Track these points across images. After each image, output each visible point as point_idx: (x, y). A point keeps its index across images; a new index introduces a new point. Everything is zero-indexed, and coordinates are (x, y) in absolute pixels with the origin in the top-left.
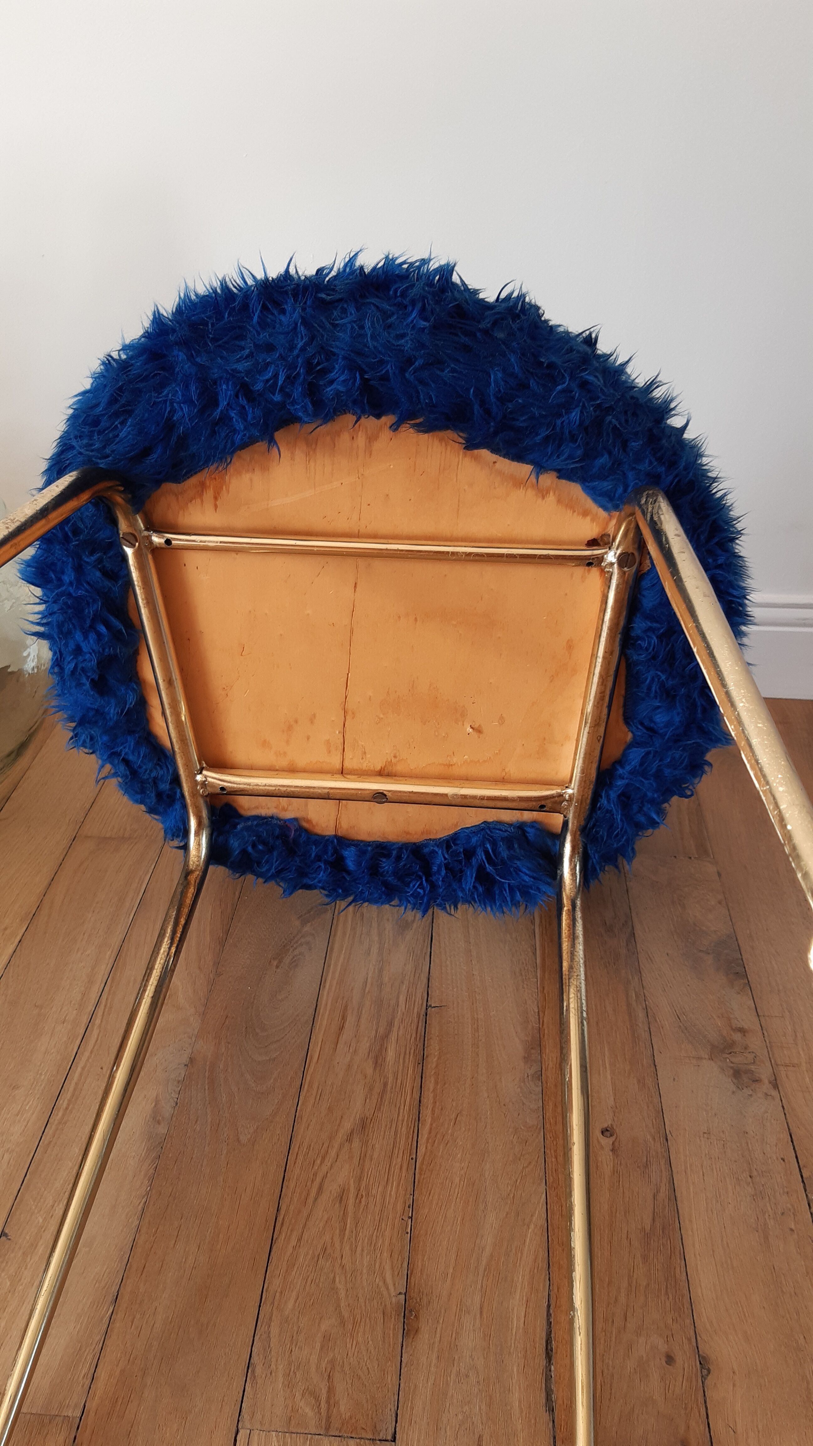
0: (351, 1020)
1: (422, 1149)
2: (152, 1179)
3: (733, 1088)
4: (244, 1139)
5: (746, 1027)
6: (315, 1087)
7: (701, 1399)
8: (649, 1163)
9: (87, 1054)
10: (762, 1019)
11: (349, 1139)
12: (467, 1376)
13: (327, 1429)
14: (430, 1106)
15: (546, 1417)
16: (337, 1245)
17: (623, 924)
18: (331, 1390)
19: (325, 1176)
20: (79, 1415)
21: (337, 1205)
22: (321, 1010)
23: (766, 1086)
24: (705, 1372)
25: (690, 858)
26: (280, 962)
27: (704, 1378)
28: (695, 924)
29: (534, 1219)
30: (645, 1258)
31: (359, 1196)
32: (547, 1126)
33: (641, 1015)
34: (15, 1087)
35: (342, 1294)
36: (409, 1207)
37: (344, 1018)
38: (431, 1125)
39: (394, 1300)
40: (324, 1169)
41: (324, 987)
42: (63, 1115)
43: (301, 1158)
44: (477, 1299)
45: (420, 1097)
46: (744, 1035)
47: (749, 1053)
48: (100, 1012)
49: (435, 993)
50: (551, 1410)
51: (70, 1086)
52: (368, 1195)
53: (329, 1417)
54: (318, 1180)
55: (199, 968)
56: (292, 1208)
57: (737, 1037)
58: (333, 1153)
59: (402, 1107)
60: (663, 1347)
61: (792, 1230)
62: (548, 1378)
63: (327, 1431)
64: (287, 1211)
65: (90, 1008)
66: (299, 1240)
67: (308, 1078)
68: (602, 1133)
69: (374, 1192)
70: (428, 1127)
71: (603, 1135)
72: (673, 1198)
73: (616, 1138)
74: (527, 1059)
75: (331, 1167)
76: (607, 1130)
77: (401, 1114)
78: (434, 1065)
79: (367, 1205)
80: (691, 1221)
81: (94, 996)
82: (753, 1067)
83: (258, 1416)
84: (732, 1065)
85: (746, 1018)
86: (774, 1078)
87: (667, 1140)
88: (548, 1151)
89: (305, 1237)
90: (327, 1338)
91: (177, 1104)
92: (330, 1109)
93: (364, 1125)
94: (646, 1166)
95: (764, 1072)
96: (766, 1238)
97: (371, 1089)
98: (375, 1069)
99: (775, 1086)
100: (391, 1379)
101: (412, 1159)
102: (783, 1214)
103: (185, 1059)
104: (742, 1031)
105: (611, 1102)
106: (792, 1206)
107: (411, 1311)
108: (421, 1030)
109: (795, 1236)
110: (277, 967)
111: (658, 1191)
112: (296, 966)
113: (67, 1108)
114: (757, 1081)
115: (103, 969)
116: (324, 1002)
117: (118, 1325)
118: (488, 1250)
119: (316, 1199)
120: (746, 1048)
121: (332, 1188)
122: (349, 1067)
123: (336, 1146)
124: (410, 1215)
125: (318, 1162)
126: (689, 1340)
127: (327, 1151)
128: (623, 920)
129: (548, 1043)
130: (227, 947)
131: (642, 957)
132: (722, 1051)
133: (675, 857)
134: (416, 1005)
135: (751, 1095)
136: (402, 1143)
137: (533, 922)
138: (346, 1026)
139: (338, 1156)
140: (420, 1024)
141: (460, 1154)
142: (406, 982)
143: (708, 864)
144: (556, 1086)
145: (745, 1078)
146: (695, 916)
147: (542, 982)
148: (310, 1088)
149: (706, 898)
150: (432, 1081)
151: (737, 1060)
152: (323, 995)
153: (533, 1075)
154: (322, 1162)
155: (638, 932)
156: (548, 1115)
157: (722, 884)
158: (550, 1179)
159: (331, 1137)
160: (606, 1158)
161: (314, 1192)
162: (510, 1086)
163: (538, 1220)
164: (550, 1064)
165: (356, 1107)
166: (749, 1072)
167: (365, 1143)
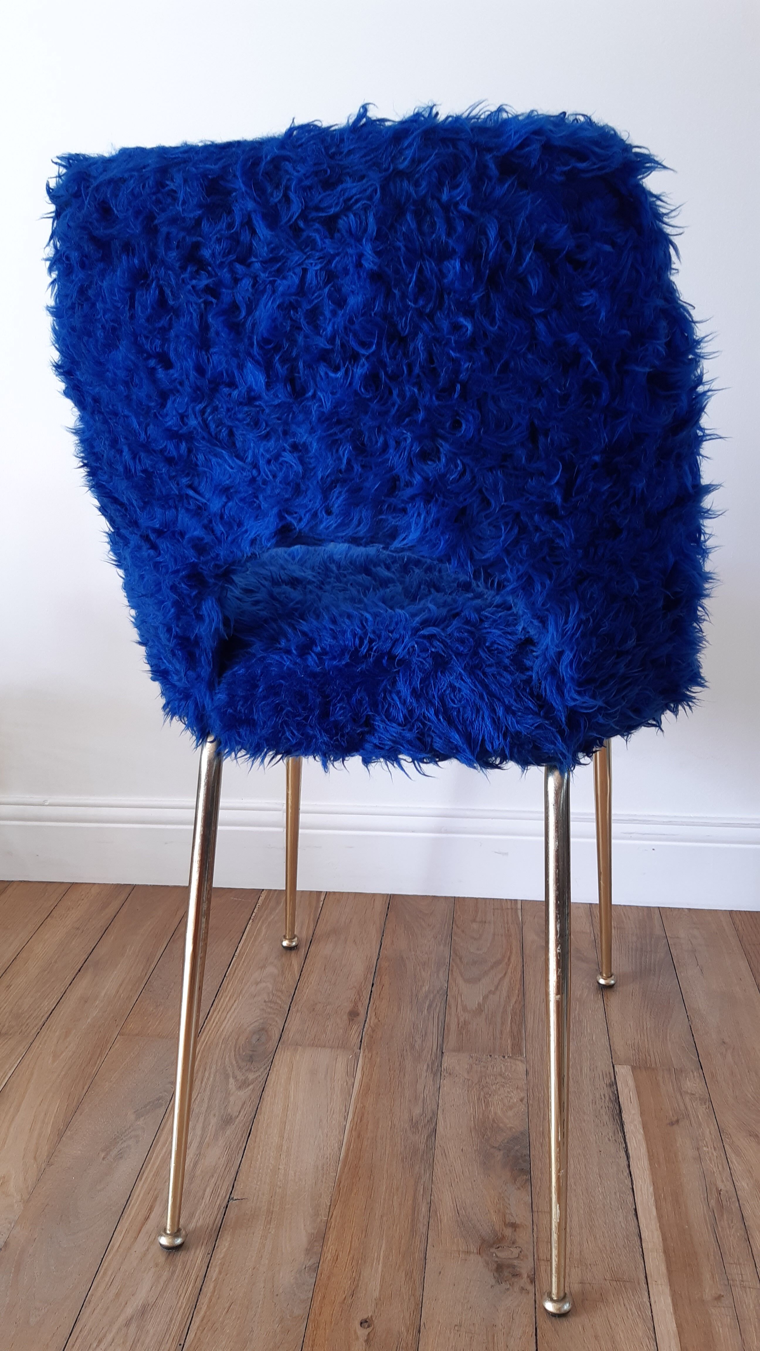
0: (157, 1210)
1: (191, 1336)
3: (493, 1281)
4: (33, 1321)
5: (518, 1222)
6: (110, 1273)
10: (535, 1215)
11: (128, 1324)
14: (209, 1295)
17: (428, 1121)
22: (132, 1200)
23: (524, 1281)
25: (504, 1057)
26: (107, 1154)
28: (494, 1121)
32: (311, 1317)
33: (424, 1209)
37: (151, 1209)
38: (206, 1313)
41: (141, 1179)
43: (79, 1340)
45: (202, 1286)
46: (515, 1230)
47: (516, 1247)
49: (239, 1186)
55: (35, 1158)
57: (508, 1232)
58: (109, 1337)
59: (182, 1295)
67: (106, 1264)
68: (361, 1323)
70: (201, 1315)
71: (361, 1326)
73: (373, 1329)
74: (308, 1251)
76: (366, 1322)
77: (180, 1303)
78: (222, 1256)
82: (516, 1262)
84: (496, 1259)
85: (520, 1213)
86: (533, 1273)
87: (419, 1332)
88: (306, 1340)
92: (118, 1295)
93: (144, 1311)
95: (525, 1268)
97: (158, 1277)
99: (533, 1281)
101: (180, 1345)
104: (514, 1226)
105: (376, 1294)
108: (218, 1221)
110: (104, 1159)
112: (121, 1158)
114: (516, 1275)
116: (137, 1193)
120: (513, 1243)
122: (145, 1254)
123: (114, 1331)
125: (94, 1345)
127: (105, 1336)
128: (428, 1117)
129: (332, 1236)
130: (64, 1138)
131: (438, 1152)
132: (491, 1246)
133: (491, 1056)
134: (220, 1198)
135: (508, 1289)
136: (175, 1329)
137: (346, 1119)
138: (151, 1217)
139: (113, 1340)
140: (219, 1216)
141: (224, 1343)
142: (216, 1176)
143: (518, 1063)
144: (329, 1278)
145: (506, 1273)
146: (495, 1113)
147: (340, 1177)
148: (105, 1273)
149: (510, 1096)
150: (217, 1270)
151: (503, 1255)
152: (138, 1186)
153: (310, 1267)
154: (97, 1346)
155: (440, 1129)
156: (316, 1304)
157: (528, 1083)
159: (111, 1323)
160: (358, 1348)
162: (286, 1277)
164: (329, 1256)
165: (142, 1294)
166: (511, 1266)
167: (140, 1328)
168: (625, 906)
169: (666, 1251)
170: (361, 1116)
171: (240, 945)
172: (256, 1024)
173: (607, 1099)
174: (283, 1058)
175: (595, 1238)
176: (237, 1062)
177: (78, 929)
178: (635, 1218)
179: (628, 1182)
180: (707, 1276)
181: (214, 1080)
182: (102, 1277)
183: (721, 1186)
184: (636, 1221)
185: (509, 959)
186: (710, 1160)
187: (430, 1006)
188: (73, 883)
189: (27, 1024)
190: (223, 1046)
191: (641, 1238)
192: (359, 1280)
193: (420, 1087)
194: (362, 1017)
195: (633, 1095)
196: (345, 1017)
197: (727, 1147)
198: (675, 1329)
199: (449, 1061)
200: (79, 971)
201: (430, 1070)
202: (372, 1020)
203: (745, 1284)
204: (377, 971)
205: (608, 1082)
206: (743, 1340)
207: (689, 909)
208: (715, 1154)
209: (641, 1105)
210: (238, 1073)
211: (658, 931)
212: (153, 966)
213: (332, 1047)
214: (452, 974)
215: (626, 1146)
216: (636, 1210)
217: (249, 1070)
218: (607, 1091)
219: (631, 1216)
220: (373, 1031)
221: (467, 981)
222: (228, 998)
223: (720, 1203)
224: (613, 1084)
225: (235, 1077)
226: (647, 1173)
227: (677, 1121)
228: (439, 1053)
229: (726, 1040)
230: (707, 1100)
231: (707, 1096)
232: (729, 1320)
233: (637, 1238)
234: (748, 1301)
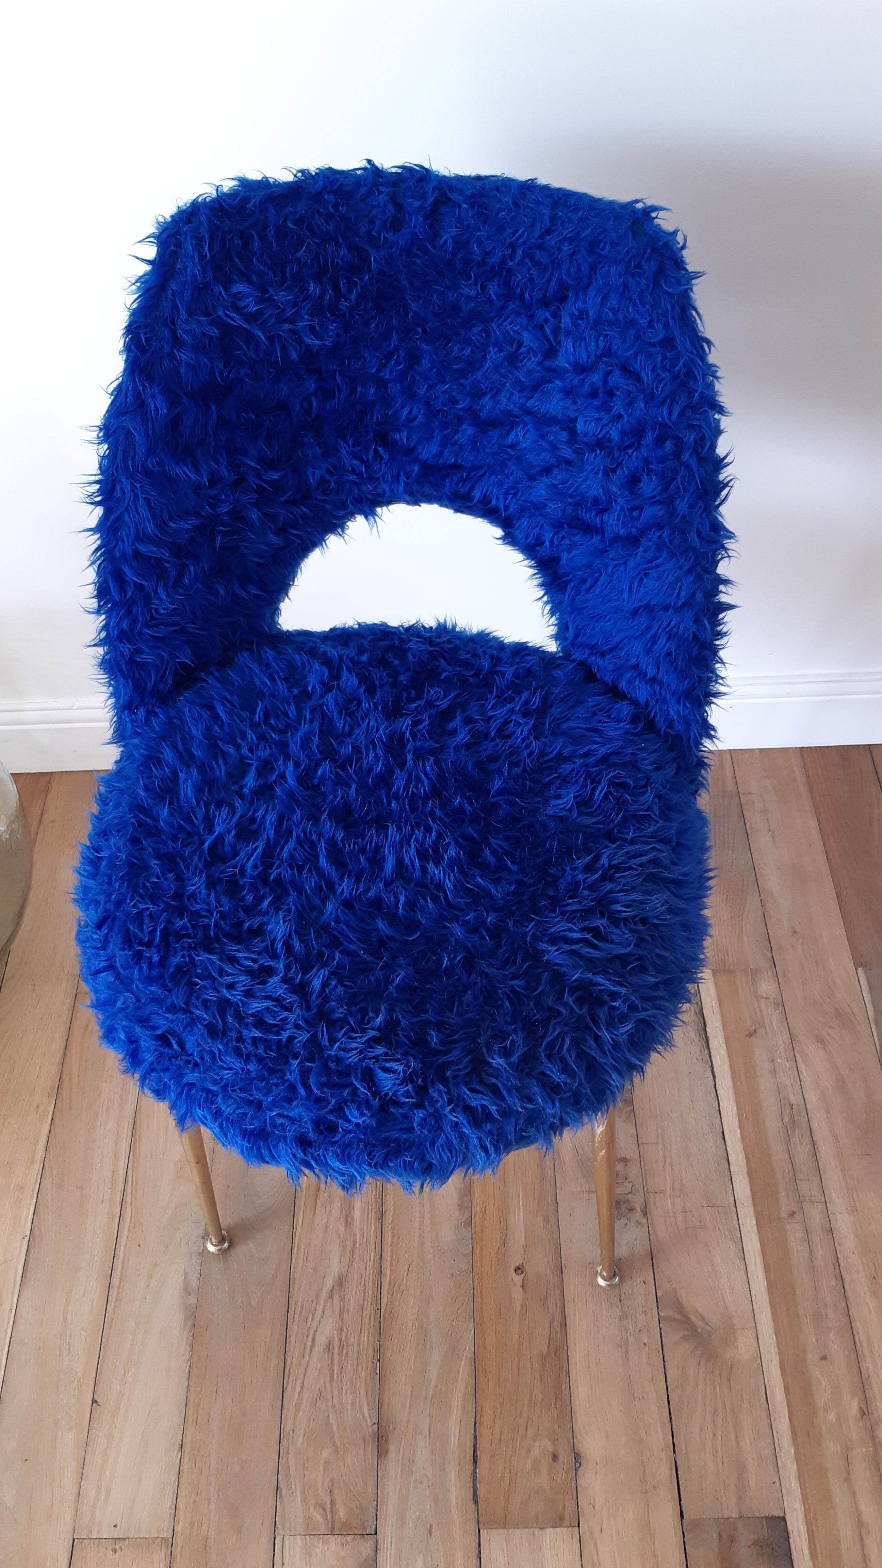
1: (384, 1300)
2: (192, 1345)
4: (254, 1303)
5: (628, 1156)
6: (302, 1250)
7: (573, 1485)
8: (548, 1295)
9: (126, 1232)
10: (641, 1147)
11: (331, 1296)
12: (421, 1483)
13: (333, 1528)
14: (389, 1260)
15: (473, 1507)
16: (329, 1389)
18: (332, 1502)
19: (316, 1331)
20: (171, 1536)
21: (326, 1355)
23: (638, 1216)
24: (578, 1465)
27: (577, 1469)
29: (466, 1353)
30: (542, 1378)
31: (342, 1345)
32: (475, 1269)
34: (78, 1270)
35: (335, 1428)
36: (378, 1352)
38: (390, 1277)
39: (370, 1429)
40: (315, 1324)
42: (118, 1292)
43: (297, 1316)
44: (427, 1422)
45: (381, 1251)
46: (626, 1165)
47: (629, 1182)
48: (129, 1187)
50: (476, 1502)
51: (118, 1265)
52: (347, 1343)
53: (333, 1522)
54: (311, 1334)
56: (294, 1361)
57: (621, 1167)
58: (320, 1309)
59: (368, 1264)
60: (550, 1447)
61: (645, 1344)
62: (475, 1478)
63: (332, 1531)
64: (291, 1363)
65: (121, 1186)
66: (302, 1387)
67: (297, 1240)
68: (516, 1270)
69: (352, 1340)
70: (387, 1280)
71: (516, 1273)
72: (564, 1325)
73: (525, 1275)
74: (461, 1206)
75: (320, 1321)
76: (519, 1268)
77: (367, 1270)
78: (390, 1219)
79: (347, 1353)
80: (575, 1344)
81: (121, 1173)
82: (630, 1196)
83: (287, 1526)
85: (628, 1148)
86: (644, 1206)
87: (562, 1273)
88: (475, 1292)
89: (306, 1382)
90: (327, 1463)
91: (200, 1275)
92: (315, 1270)
93: (341, 1281)
94: (546, 1298)
95: (637, 1202)
96: (627, 1352)
97: (344, 1249)
98: (346, 1228)
99: (645, 1213)
100: (371, 1490)
101: (378, 1310)
102: (640, 1331)
103: (201, 1232)
104: (625, 1161)
105: (523, 1241)
106: (647, 1323)
107: (382, 1437)
109: (647, 1349)
111: (553, 1319)
113: (119, 1287)
114: (631, 1210)
115: (124, 1145)
117: (186, 1467)
118: (433, 1382)
119: (311, 1351)
120: (626, 1178)
121: (321, 1340)
122: (327, 1227)
123: (322, 1303)
124: (378, 1358)
125: (310, 1318)
126: (569, 1441)
127: (316, 1309)
129: (477, 1189)
135: (626, 1225)
136: (370, 1295)
139: (323, 1312)
141: (412, 1302)
144: (482, 1230)
145: (623, 1208)
148: (299, 1249)
151: (619, 1191)
153: (465, 1222)
156: (477, 1258)
158: (477, 1317)
159: (318, 1296)
160: (517, 1294)
161: (309, 1344)
162: (447, 1234)
163: (468, 1353)
164: (478, 1209)
165: (335, 1266)
166: (627, 1201)
167: (343, 1298)
169: (749, 1173)
173: (693, 1012)
175: (692, 1166)
178: (723, 1142)
179: (715, 1104)
180: (782, 1194)
182: (298, 1254)
183: (793, 1100)
184: (724, 1144)
186: (783, 1072)
191: (729, 1162)
192: (506, 1230)
195: (715, 1004)
197: (798, 1056)
203: (814, 1199)
206: (811, 1252)
208: (787, 1065)
209: (723, 1016)
215: (712, 1065)
216: (723, 1133)
219: (720, 1141)
223: (791, 1116)
224: (697, 995)
226: (731, 1092)
227: (755, 1031)
229: (798, 929)
230: (781, 1004)
231: (780, 1001)
232: (799, 1235)
233: (725, 1162)
234: (816, 1215)
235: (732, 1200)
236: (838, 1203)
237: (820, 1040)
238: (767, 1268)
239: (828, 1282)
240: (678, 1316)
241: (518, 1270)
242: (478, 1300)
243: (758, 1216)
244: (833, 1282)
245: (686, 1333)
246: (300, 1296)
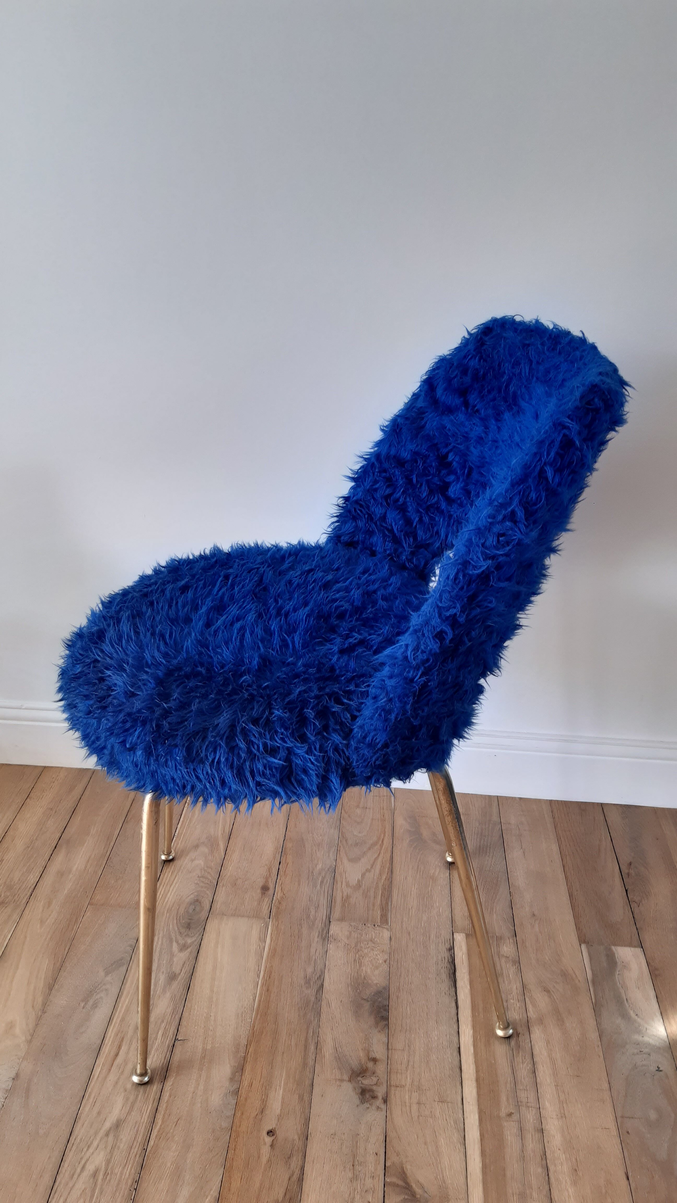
0: (124, 1048)
1: (152, 1143)
3: (357, 1102)
4: (41, 1132)
5: (378, 1057)
6: (93, 1096)
8: (292, 1155)
10: (390, 1052)
11: (107, 1135)
14: (163, 1113)
17: (318, 978)
19: (88, 1160)
21: (91, 1180)
22: (106, 1041)
23: (379, 1102)
25: (374, 926)
26: (86, 1004)
28: (364, 978)
29: (212, 1192)
31: (106, 1174)
32: (234, 1128)
33: (312, 1048)
36: (136, 1182)
37: (120, 1047)
38: (161, 1126)
40: (88, 1154)
41: (112, 1023)
43: (75, 1147)
45: (158, 1105)
46: (375, 1064)
47: (375, 1077)
49: (182, 1030)
52: (112, 1173)
54: (83, 1162)
55: (33, 1007)
56: (63, 1180)
57: (370, 1065)
58: (95, 1144)
59: (145, 1113)
61: (369, 1202)
64: (60, 1183)
67: (90, 1089)
68: (268, 1133)
69: (116, 1171)
70: (158, 1127)
71: (268, 1134)
72: (301, 1180)
73: (275, 1138)
74: (232, 1079)
75: (93, 1153)
76: (271, 1132)
77: (143, 1119)
79: (110, 1181)
80: (308, 1195)
82: (374, 1088)
84: (362, 1085)
85: (379, 1051)
86: (386, 1095)
87: (307, 1138)
88: (230, 1146)
91: (3, 1106)
92: (99, 1113)
93: (118, 1125)
94: (289, 1157)
95: (380, 1092)
97: (127, 1099)
99: (385, 1101)
101: (144, 1149)
102: (366, 1191)
103: (13, 1075)
104: (375, 1060)
105: (278, 1112)
106: (374, 1186)
108: (168, 1057)
110: (83, 1008)
111: (293, 1175)
112: (96, 1007)
114: (374, 1097)
116: (109, 1035)
119: (79, 1175)
120: (374, 1073)
121: (90, 1168)
122: (117, 1082)
123: (98, 1139)
124: (135, 1188)
125: (85, 1149)
127: (92, 1143)
128: (318, 975)
129: (248, 1068)
130: (53, 991)
131: (324, 1003)
132: (358, 1075)
133: (365, 924)
134: (169, 1039)
135: (368, 1108)
136: (140, 1138)
137: (258, 976)
138: (120, 1054)
139: (98, 1146)
140: (168, 1053)
141: (174, 1147)
142: (165, 1021)
143: (385, 931)
144: (246, 1099)
145: (367, 1096)
146: (366, 972)
147: (254, 1022)
148: (89, 1096)
149: (377, 957)
150: (168, 1094)
151: (366, 1082)
152: (109, 1030)
153: (233, 1091)
154: (87, 1150)
155: (326, 984)
156: (236, 1120)
157: (391, 946)
158: (228, 1165)
159: (96, 1134)
160: (265, 1151)
161: (79, 1170)
162: (216, 1099)
163: (214, 1193)
164: (246, 1083)
165: (116, 1112)
166: (371, 1091)
167: (116, 1137)
168: (472, 794)
169: (477, 1080)
170: (269, 974)
171: (179, 826)
172: (192, 896)
173: (446, 960)
174: (212, 926)
175: (430, 1070)
176: (178, 929)
177: (52, 809)
178: (458, 1055)
179: (455, 1027)
180: (503, 1098)
181: (162, 944)
182: (88, 1100)
184: (459, 1056)
185: (382, 842)
186: (514, 1010)
187: (322, 882)
188: (45, 767)
189: (19, 895)
190: (168, 914)
191: (461, 1070)
192: (266, 1101)
193: (313, 950)
194: (271, 892)
195: (465, 958)
196: (259, 891)
197: (527, 999)
198: (479, 1137)
199: (335, 929)
200: (55, 847)
201: (320, 936)
202: (279, 895)
203: (529, 1104)
204: (283, 851)
205: (448, 946)
206: (523, 1145)
207: (520, 798)
208: (518, 1005)
209: (470, 966)
210: (179, 937)
211: (495, 818)
212: (112, 844)
213: (248, 917)
214: (339, 853)
215: (457, 998)
216: (459, 1048)
217: (187, 935)
218: (447, 955)
219: (456, 1053)
220: (280, 903)
221: (350, 860)
222: (170, 873)
223: (518, 1043)
224: (451, 949)
225: (177, 942)
226: (470, 1019)
228: (327, 922)
229: (536, 913)
230: (517, 962)
231: (517, 959)
232: (515, 1131)
233: (458, 1070)
234: (530, 1117)
235: (460, 1099)
236: (550, 1108)
237: (547, 990)
238: (483, 1153)
239: (535, 1170)
240: (401, 1183)
241: (270, 1133)
242: (231, 1152)
243: (481, 1113)
244: (540, 1170)
245: (406, 1197)
246: (80, 1132)
